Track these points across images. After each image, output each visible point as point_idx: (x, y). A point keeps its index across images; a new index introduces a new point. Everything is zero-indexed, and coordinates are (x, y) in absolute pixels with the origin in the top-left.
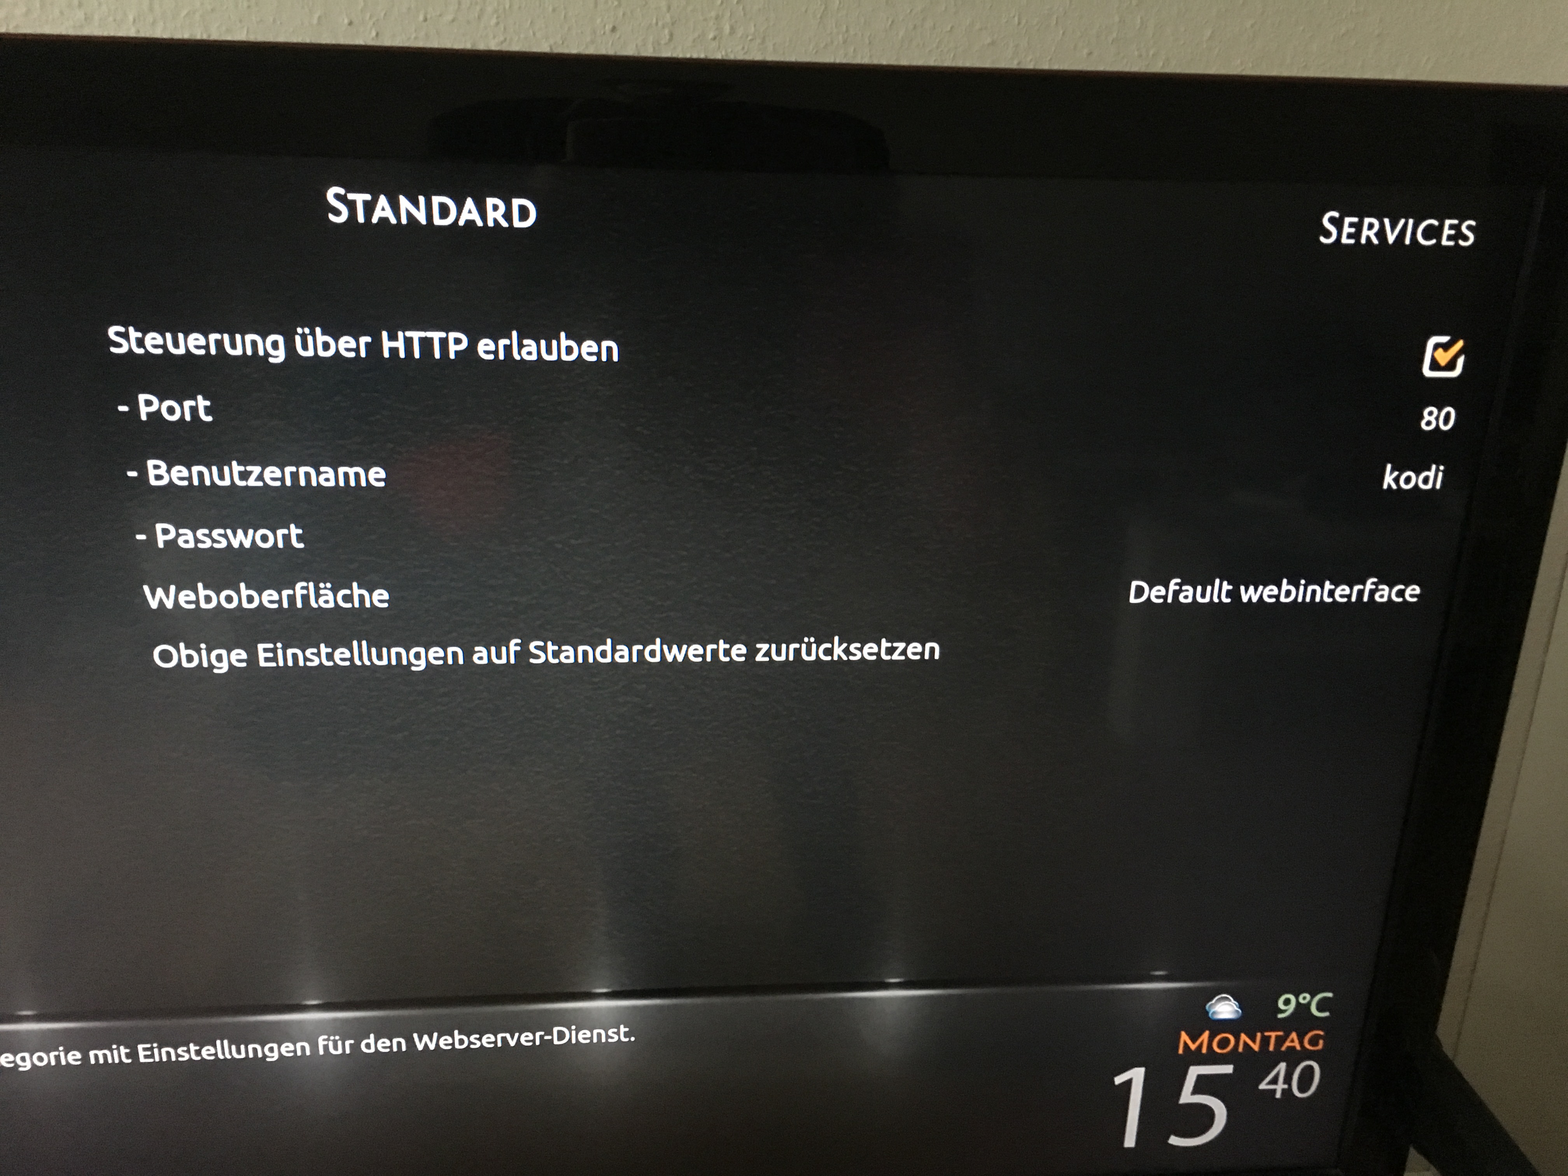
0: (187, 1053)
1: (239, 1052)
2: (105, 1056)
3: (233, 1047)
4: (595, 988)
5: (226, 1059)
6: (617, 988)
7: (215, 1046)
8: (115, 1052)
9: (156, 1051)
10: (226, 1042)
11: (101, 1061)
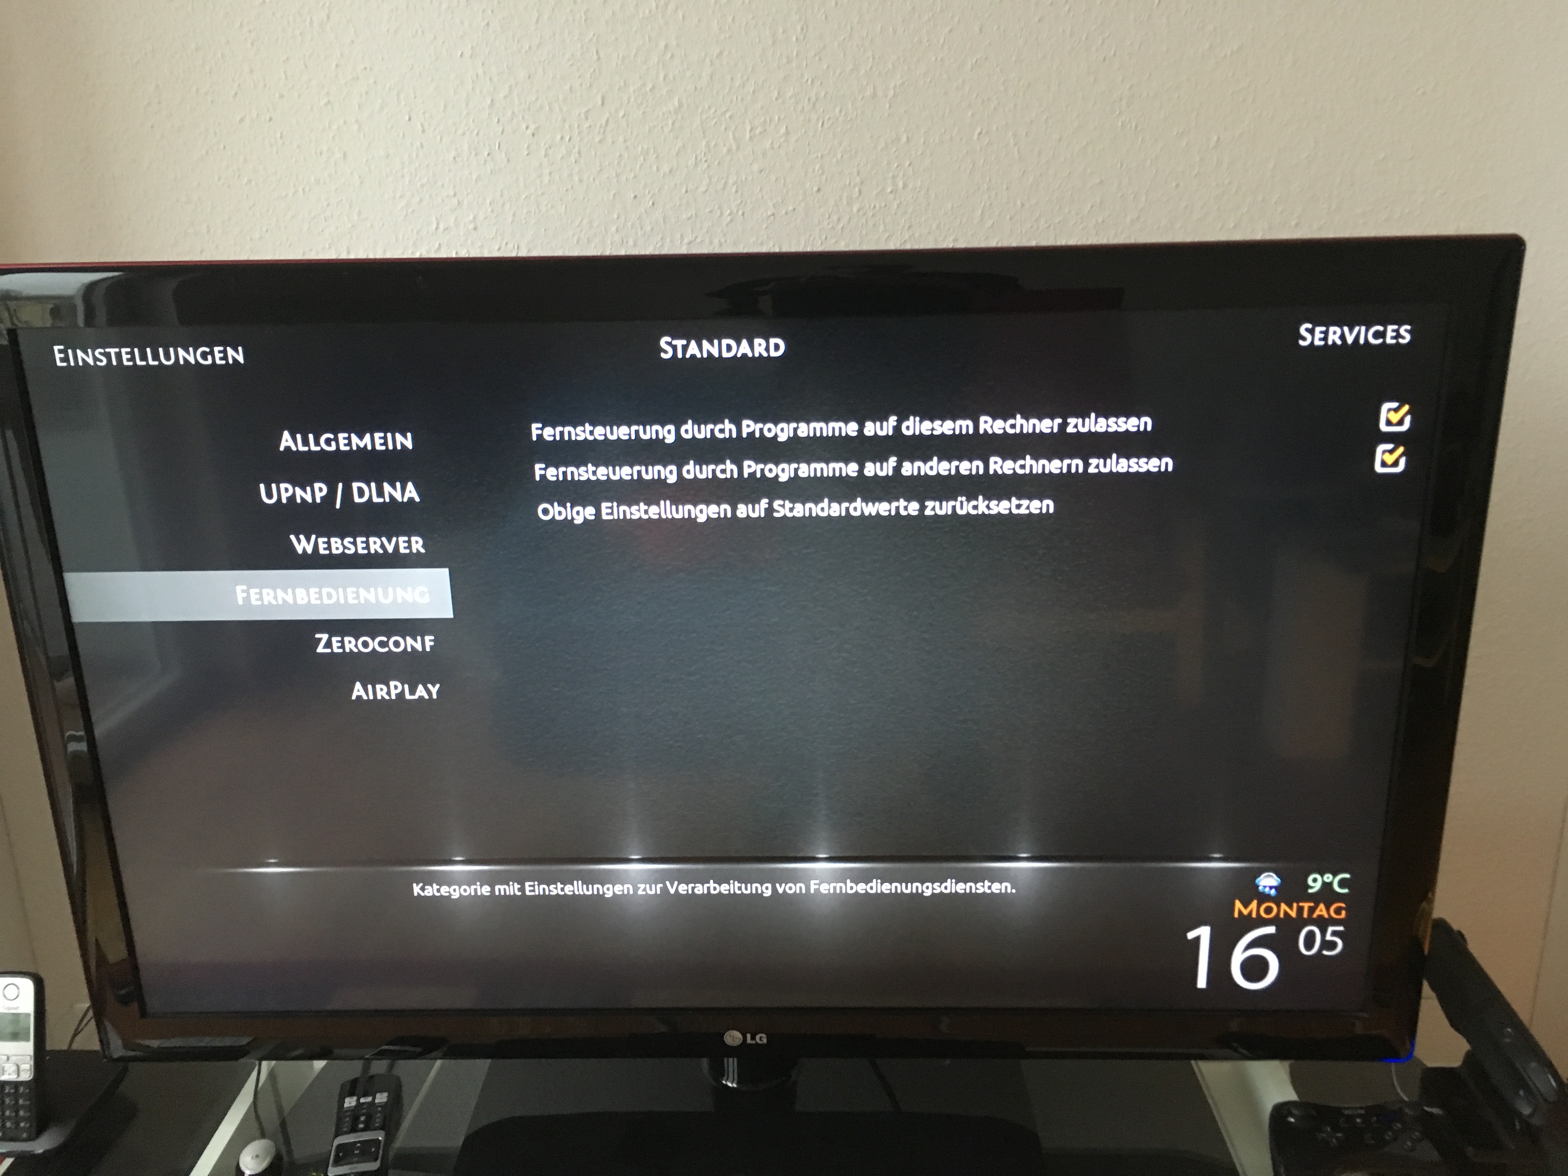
0: (555, 890)
1: (588, 889)
2: (505, 890)
3: (585, 886)
4: (818, 854)
5: (579, 894)
6: (833, 855)
7: (573, 885)
8: (511, 887)
9: (536, 887)
10: (580, 882)
11: (502, 893)
